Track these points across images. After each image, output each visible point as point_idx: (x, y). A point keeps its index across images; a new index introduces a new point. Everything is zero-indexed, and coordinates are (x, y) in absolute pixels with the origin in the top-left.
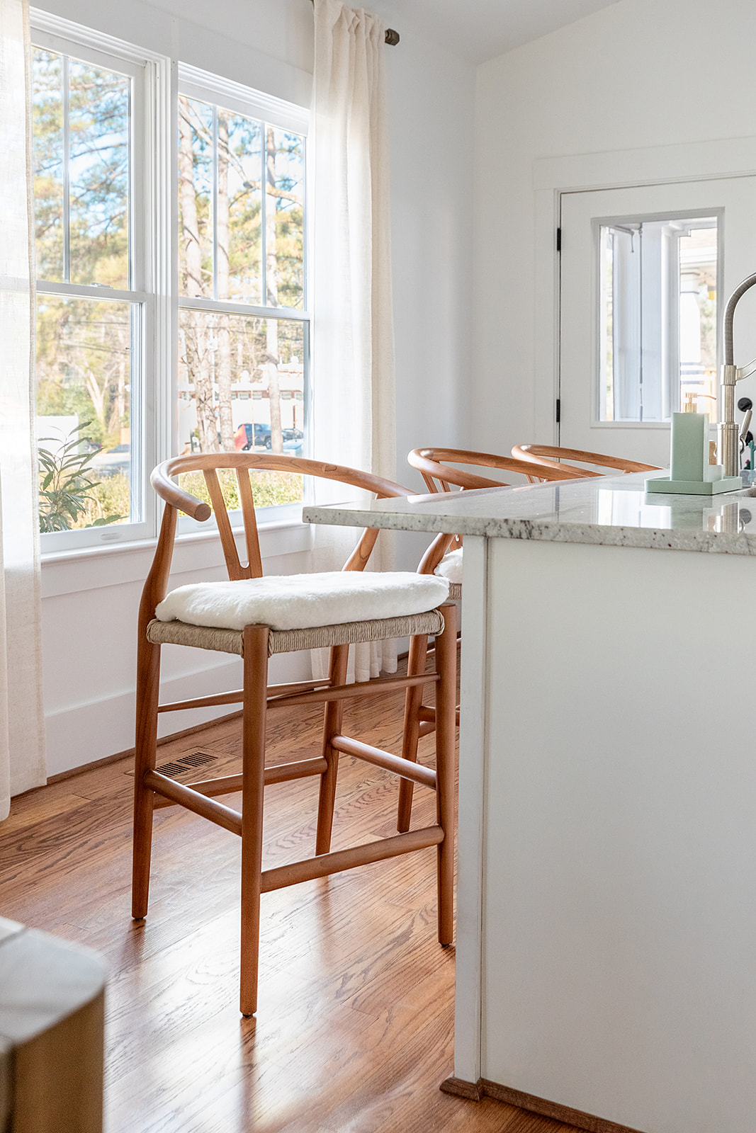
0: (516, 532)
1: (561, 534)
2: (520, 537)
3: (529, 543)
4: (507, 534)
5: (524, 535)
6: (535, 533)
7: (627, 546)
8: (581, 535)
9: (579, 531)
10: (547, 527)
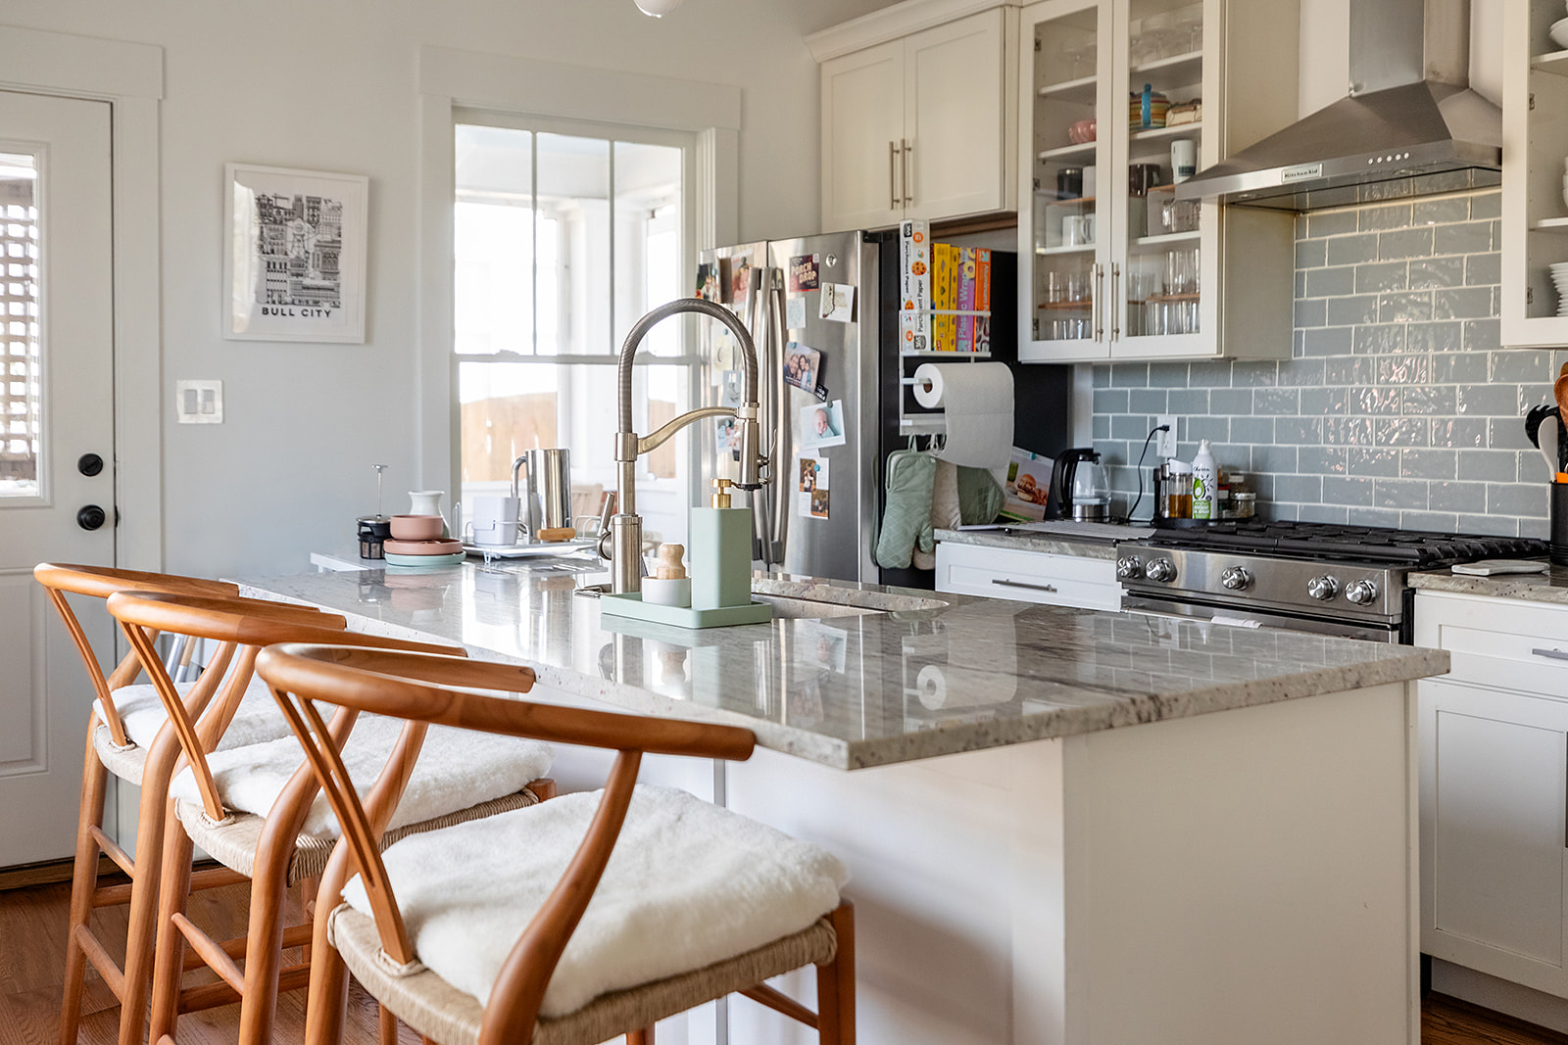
0: (1144, 715)
1: (1191, 706)
2: (1149, 721)
3: (1161, 723)
4: (1135, 720)
5: (1154, 718)
6: (1165, 710)
7: (1252, 705)
8: (1209, 702)
9: (1207, 698)
10: (1176, 700)
